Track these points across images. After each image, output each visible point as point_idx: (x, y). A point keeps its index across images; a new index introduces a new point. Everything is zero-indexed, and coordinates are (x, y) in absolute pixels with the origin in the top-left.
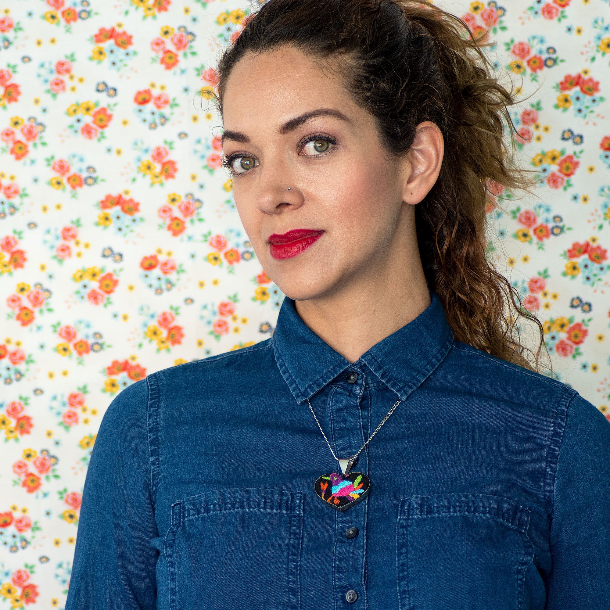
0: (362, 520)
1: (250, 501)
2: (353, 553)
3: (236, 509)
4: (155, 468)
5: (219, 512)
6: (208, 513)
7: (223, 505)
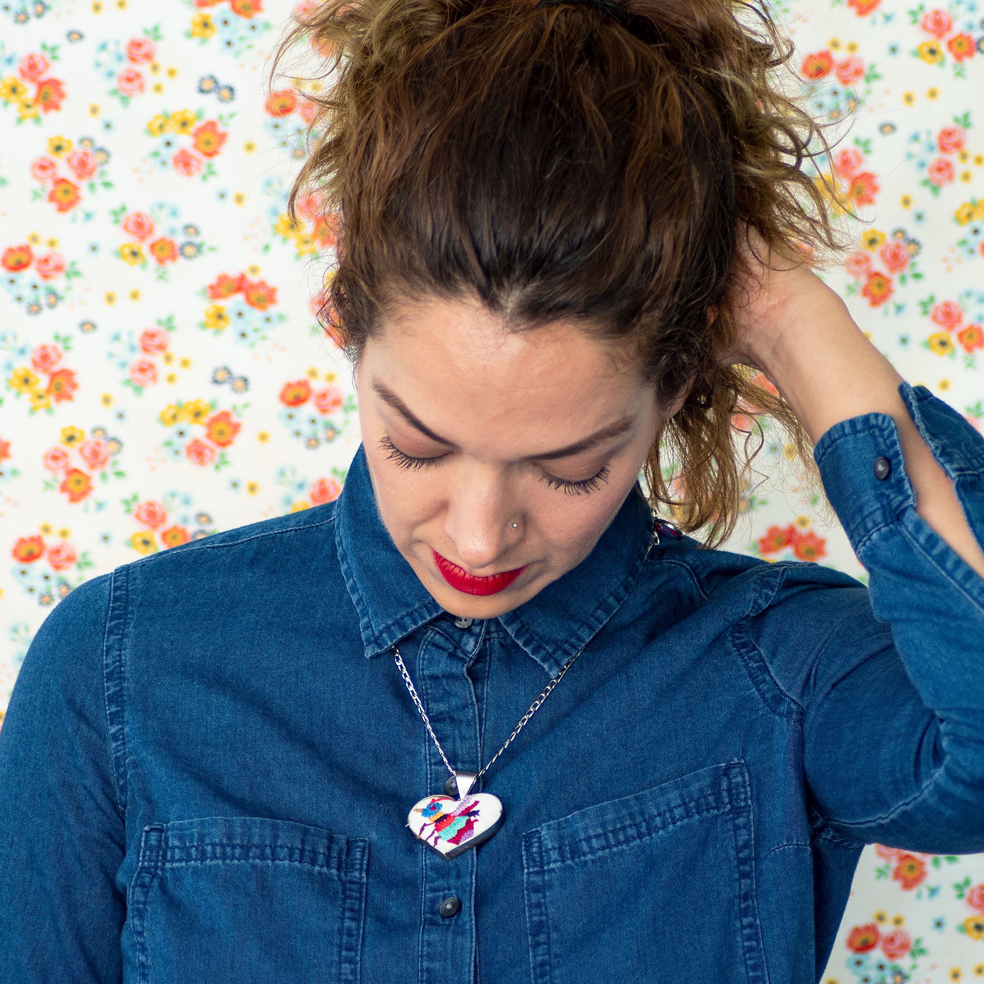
0: (467, 885)
1: (276, 846)
2: (453, 945)
3: (251, 861)
4: (118, 746)
5: (220, 862)
6: (202, 861)
7: (228, 849)
